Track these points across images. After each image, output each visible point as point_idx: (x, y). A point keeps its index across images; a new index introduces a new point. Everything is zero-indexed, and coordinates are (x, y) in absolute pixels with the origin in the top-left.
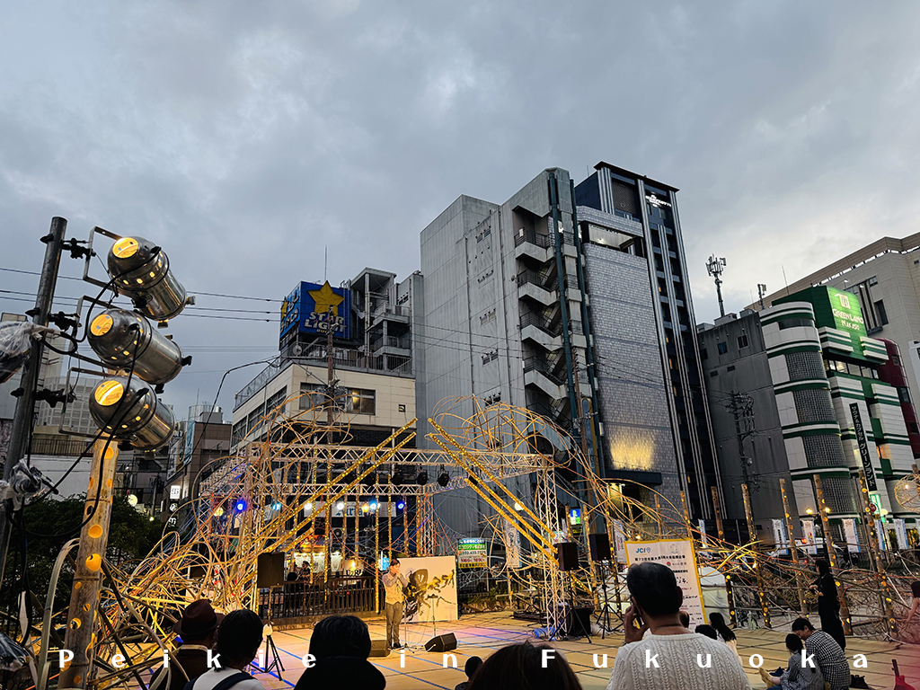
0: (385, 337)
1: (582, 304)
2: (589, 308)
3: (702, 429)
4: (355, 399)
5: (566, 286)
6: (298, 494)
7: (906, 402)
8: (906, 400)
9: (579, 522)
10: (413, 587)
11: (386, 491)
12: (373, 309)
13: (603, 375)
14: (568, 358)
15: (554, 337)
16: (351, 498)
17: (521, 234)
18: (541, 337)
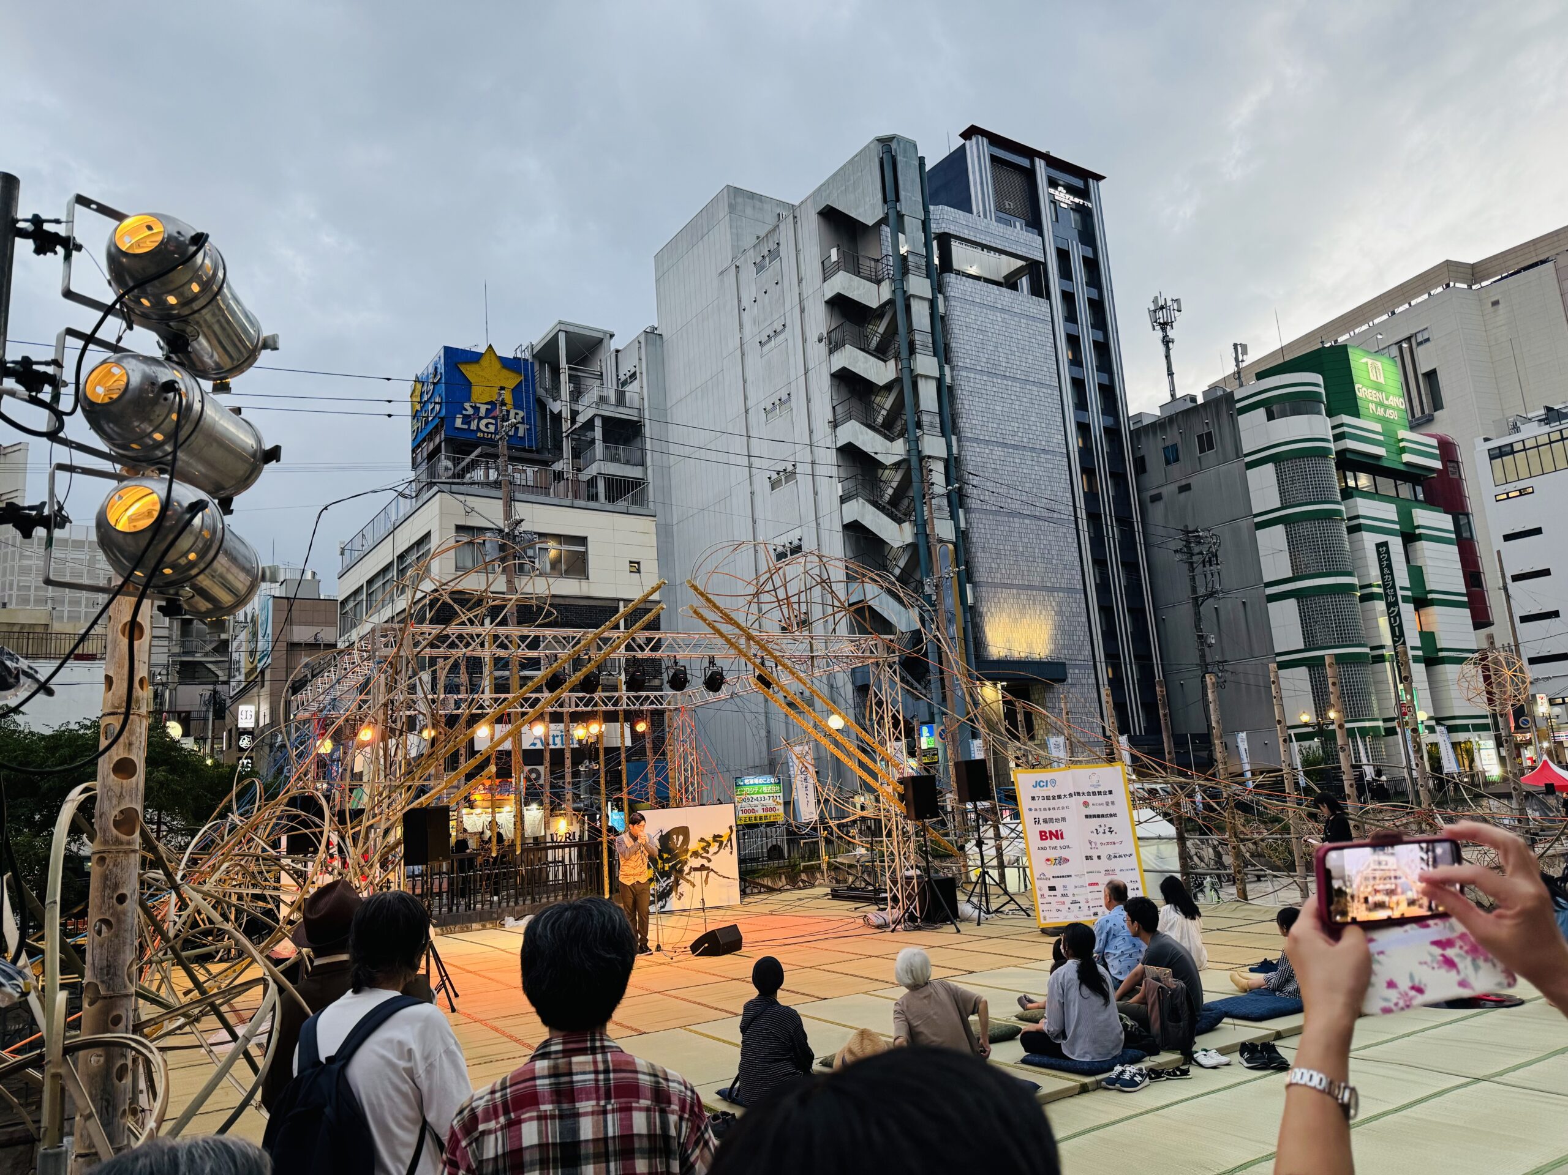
0: (599, 446)
1: (940, 381)
2: (950, 388)
3: (1134, 590)
4: (553, 553)
5: (912, 351)
6: (463, 711)
7: (1466, 539)
8: (1466, 535)
9: (932, 746)
10: (665, 856)
11: (615, 704)
12: (576, 394)
13: (973, 503)
14: (915, 476)
15: (892, 440)
16: (556, 718)
17: (834, 257)
18: (870, 442)
